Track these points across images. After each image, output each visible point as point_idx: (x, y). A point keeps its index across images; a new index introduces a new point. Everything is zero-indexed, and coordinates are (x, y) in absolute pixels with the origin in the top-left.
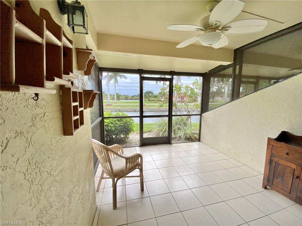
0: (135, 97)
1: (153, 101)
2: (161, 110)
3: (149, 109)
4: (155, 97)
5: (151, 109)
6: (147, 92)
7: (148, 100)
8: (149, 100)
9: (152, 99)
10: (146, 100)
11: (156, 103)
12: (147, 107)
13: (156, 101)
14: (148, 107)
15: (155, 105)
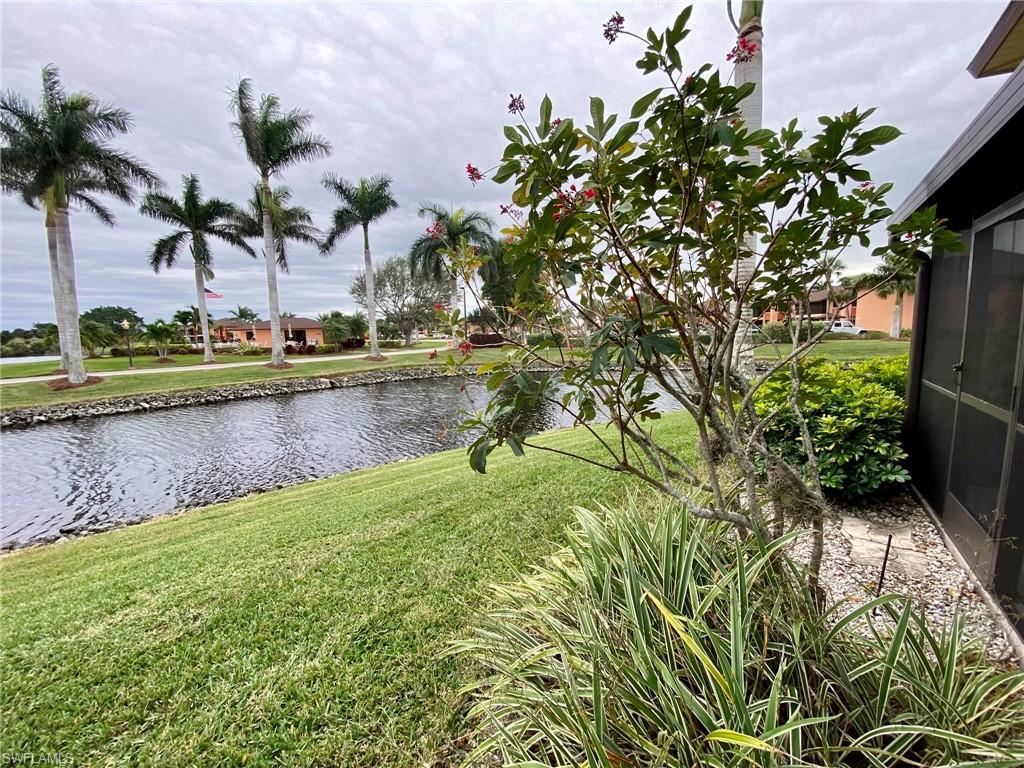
0: (18, 340)
1: (145, 354)
2: (211, 398)
3: (127, 403)
4: (157, 332)
5: (145, 401)
6: (99, 310)
7: (108, 350)
8: (116, 353)
9: (140, 345)
10: (98, 350)
11: (164, 362)
12: (110, 389)
13: (161, 356)
14: (116, 388)
15: (162, 375)
